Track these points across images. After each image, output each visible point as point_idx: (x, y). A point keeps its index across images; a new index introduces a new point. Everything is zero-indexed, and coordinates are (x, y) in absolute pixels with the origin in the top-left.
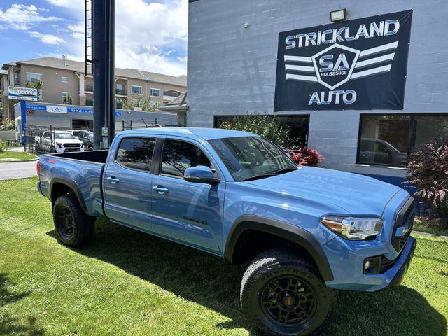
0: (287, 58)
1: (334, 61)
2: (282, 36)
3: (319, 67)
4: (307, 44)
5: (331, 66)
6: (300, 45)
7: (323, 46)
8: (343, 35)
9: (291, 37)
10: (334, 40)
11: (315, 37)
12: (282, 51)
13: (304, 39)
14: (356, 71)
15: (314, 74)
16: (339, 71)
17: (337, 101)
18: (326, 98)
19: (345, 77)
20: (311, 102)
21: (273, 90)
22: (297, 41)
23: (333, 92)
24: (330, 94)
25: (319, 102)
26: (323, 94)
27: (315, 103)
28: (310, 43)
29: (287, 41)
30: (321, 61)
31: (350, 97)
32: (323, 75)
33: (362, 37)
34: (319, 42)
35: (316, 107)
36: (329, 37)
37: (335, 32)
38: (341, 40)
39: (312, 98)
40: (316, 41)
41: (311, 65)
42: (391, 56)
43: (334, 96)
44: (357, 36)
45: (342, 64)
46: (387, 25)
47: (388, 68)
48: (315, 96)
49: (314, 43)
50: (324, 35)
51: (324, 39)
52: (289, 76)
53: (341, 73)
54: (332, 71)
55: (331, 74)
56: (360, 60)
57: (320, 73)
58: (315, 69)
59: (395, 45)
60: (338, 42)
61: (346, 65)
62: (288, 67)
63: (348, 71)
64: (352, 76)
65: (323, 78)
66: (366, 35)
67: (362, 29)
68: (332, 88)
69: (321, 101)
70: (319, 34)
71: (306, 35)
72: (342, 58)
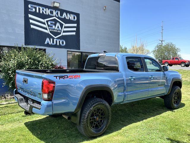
0: (30, 16)
1: (55, 25)
5: (54, 27)
8: (57, 14)
9: (32, 5)
10: (54, 15)
11: (45, 10)
13: (39, 9)
14: (64, 32)
15: (46, 29)
16: (58, 30)
17: (58, 44)
18: (53, 42)
19: (60, 33)
20: (46, 43)
21: (23, 32)
22: (36, 8)
23: (56, 39)
24: (55, 40)
25: (50, 43)
26: (51, 40)
27: (48, 44)
28: (43, 12)
29: (29, 6)
30: (49, 23)
31: (63, 43)
32: (51, 30)
33: (65, 18)
36: (52, 12)
37: (54, 11)
38: (57, 16)
39: (47, 41)
40: (46, 12)
41: (44, 24)
42: (75, 29)
43: (56, 41)
45: (58, 27)
46: (73, 16)
47: (74, 33)
48: (48, 40)
49: (45, 13)
52: (32, 26)
53: (58, 31)
54: (54, 29)
55: (54, 31)
56: (65, 27)
57: (49, 29)
58: (46, 26)
59: (75, 25)
60: (55, 16)
61: (60, 28)
63: (61, 31)
64: (63, 34)
66: (66, 18)
67: (64, 14)
68: (56, 37)
69: (51, 43)
70: (47, 9)
71: (40, 7)
72: (58, 24)
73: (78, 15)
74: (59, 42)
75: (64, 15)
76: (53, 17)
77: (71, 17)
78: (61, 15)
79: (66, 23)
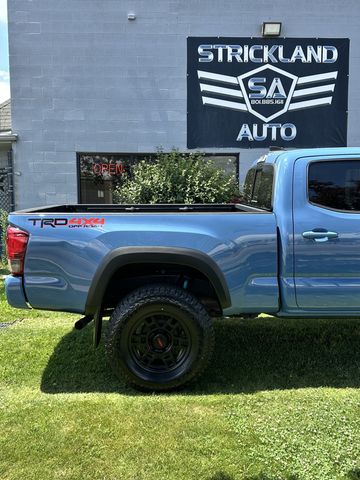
0: (201, 74)
1: (267, 86)
2: (193, 43)
3: (249, 91)
4: (230, 58)
5: (263, 92)
6: (220, 58)
7: (251, 65)
8: (276, 54)
9: (207, 46)
10: (266, 59)
11: (240, 51)
12: (194, 64)
13: (225, 52)
14: (294, 100)
15: (241, 101)
16: (274, 99)
17: (274, 137)
18: (260, 133)
19: (282, 107)
20: (240, 137)
21: (184, 118)
22: (215, 52)
23: (268, 125)
24: (265, 128)
25: (250, 137)
26: (255, 127)
27: (245, 139)
28: (234, 58)
29: (200, 50)
30: (251, 84)
31: (288, 132)
32: (254, 102)
33: (298, 61)
34: (246, 59)
35: (246, 143)
37: (266, 49)
38: (274, 60)
39: (242, 132)
40: (242, 56)
41: (237, 87)
42: (331, 88)
43: (269, 131)
44: (293, 59)
45: (277, 90)
46: (325, 51)
47: (328, 100)
48: (245, 129)
49: (239, 59)
50: (252, 52)
51: (252, 56)
52: (206, 100)
53: (277, 102)
54: (265, 98)
55: (264, 102)
56: (298, 87)
57: (250, 100)
58: (241, 93)
59: (334, 75)
60: (270, 62)
61: (282, 92)
62: (204, 87)
63: (285, 100)
64: (290, 107)
65: (254, 107)
66: (303, 59)
67: (298, 51)
68: (267, 120)
69: (253, 135)
70: (246, 48)
71: (228, 47)
72: (277, 83)
73: (343, 45)
74: (278, 130)
75: (295, 54)
76: (264, 64)
77: (320, 55)
78: (288, 54)
79: (300, 76)
